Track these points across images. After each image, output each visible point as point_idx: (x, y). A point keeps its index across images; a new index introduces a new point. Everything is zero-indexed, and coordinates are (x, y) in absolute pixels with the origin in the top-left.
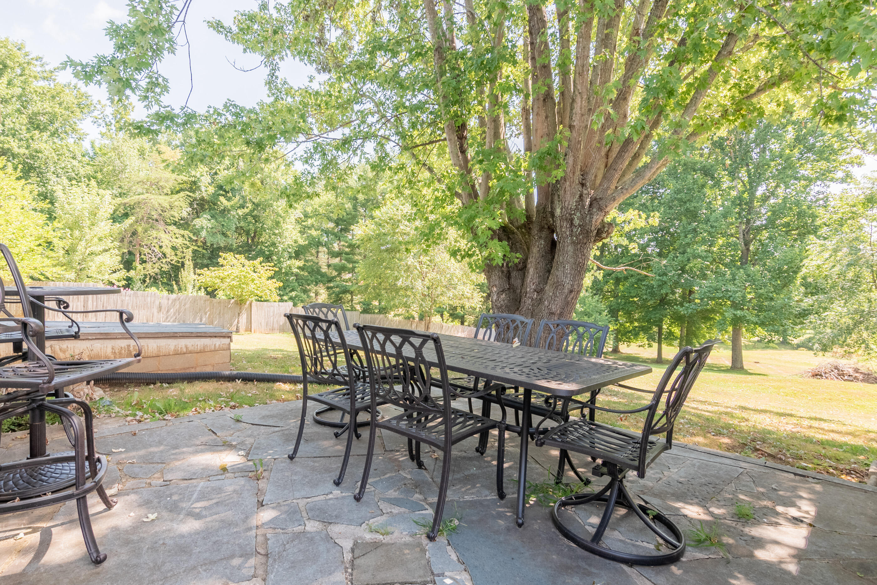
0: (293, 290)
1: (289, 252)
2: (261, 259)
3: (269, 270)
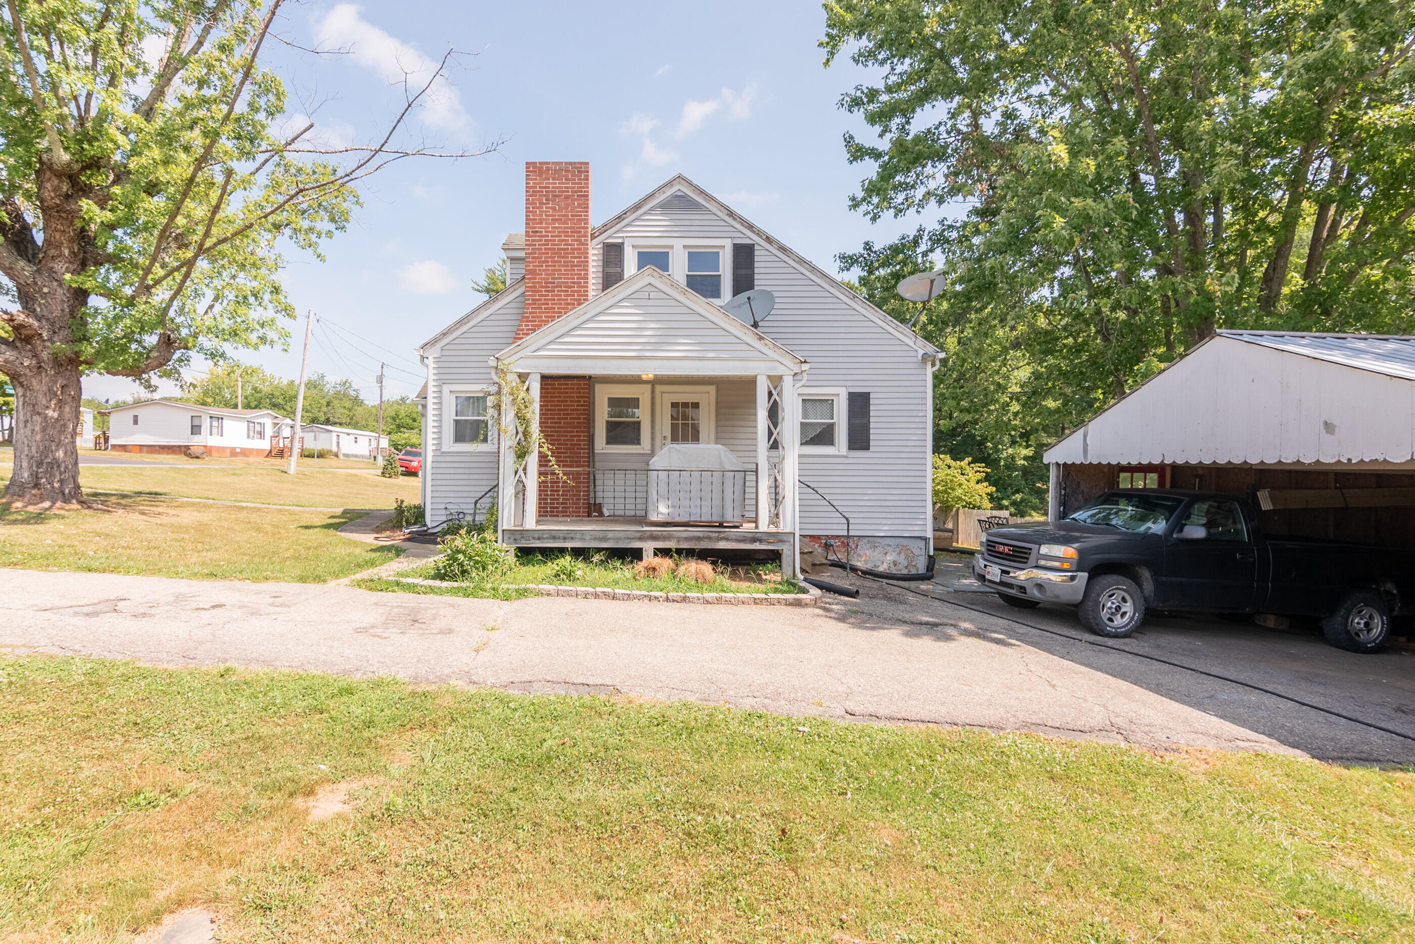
0: (1017, 491)
1: (1012, 436)
2: (970, 459)
3: (979, 472)
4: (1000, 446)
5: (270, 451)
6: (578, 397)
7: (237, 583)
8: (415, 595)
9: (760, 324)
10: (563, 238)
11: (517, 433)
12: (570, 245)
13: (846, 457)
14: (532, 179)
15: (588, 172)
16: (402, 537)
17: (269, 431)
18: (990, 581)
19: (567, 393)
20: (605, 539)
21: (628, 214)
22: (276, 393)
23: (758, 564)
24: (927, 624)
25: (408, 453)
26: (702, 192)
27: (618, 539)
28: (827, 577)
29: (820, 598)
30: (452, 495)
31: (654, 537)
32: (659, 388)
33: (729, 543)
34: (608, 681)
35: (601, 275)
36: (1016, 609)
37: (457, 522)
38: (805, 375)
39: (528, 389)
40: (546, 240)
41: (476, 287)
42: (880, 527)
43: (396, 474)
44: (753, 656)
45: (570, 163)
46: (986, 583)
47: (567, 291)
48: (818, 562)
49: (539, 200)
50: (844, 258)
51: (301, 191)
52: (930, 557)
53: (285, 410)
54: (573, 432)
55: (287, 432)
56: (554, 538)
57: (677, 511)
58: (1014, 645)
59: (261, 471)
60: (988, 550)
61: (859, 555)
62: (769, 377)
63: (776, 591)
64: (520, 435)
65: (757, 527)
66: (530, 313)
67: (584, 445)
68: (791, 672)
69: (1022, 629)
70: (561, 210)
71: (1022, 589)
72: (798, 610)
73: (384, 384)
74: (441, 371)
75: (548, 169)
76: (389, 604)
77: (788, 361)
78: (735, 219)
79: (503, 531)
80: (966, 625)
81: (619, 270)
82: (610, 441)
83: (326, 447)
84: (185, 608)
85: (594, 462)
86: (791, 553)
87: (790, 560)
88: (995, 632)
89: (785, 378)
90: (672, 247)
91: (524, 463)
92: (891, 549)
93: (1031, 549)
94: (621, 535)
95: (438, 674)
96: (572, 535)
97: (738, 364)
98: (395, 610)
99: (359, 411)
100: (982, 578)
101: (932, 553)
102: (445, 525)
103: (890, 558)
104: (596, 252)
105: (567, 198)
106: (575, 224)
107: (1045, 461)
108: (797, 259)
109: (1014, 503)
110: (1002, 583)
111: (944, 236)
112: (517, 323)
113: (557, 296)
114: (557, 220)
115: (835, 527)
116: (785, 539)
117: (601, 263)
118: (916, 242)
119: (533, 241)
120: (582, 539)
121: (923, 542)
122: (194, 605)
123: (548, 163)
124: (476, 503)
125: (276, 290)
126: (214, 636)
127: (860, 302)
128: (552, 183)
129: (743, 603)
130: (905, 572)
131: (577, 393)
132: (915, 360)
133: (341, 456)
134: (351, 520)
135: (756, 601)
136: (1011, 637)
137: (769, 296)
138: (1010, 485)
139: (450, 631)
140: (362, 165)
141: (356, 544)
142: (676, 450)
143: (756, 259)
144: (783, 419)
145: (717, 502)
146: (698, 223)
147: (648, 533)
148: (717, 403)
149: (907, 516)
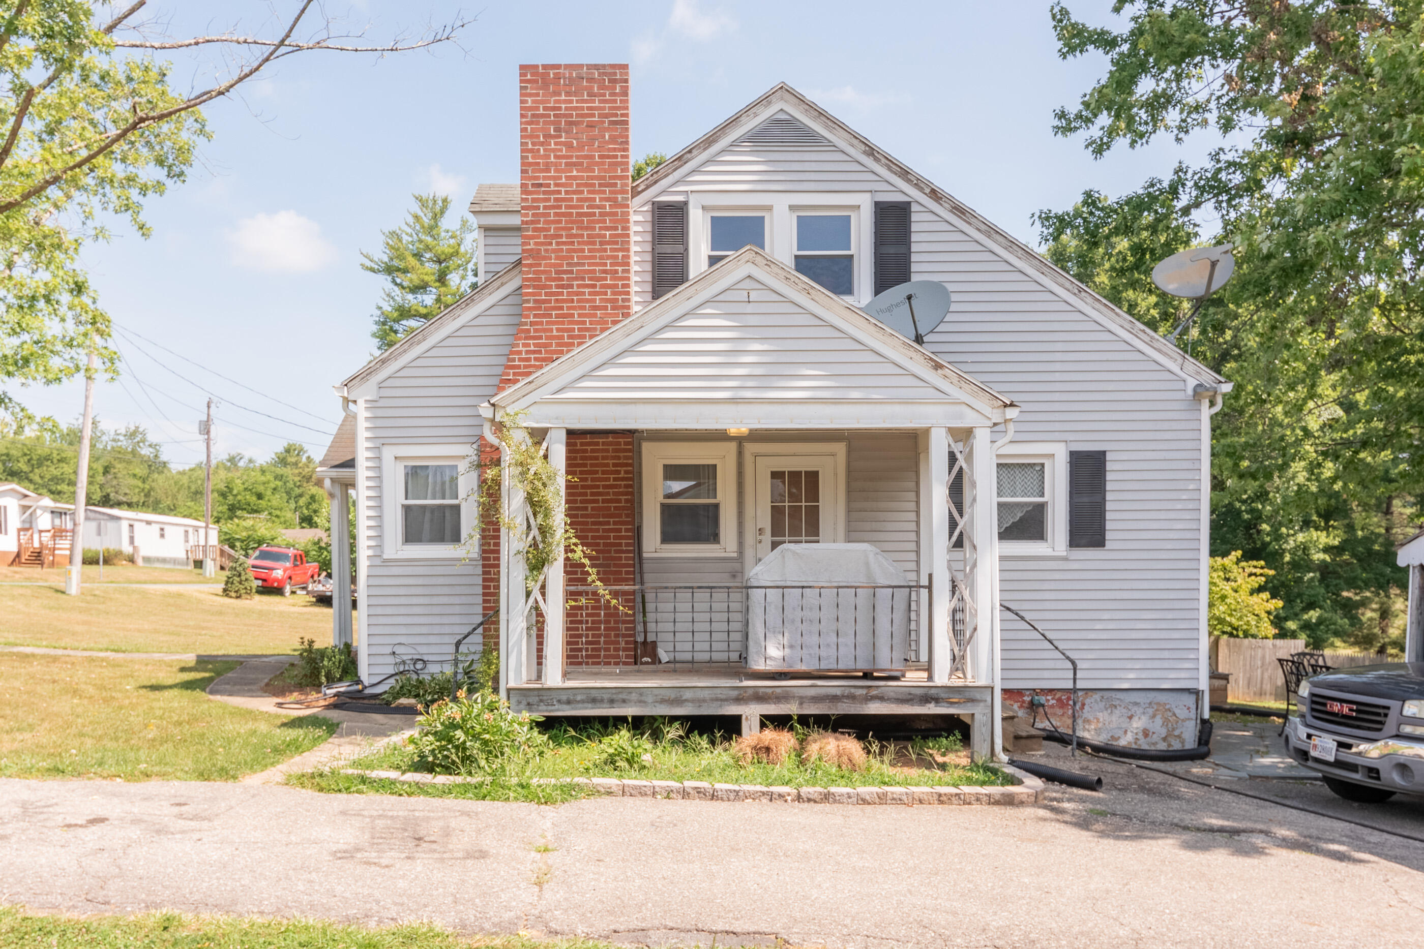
2: (1239, 553)
3: (1255, 575)
4: (1284, 530)
5: (18, 555)
6: (615, 465)
7: (99, 782)
8: (395, 797)
9: (925, 339)
10: (586, 195)
11: (529, 527)
12: (598, 207)
13: (1065, 559)
14: (530, 95)
15: (626, 81)
16: (322, 703)
17: (14, 520)
18: (1317, 760)
19: (596, 458)
20: (678, 702)
21: (695, 152)
22: (14, 452)
23: (925, 738)
24: (1221, 830)
25: (264, 555)
26: (821, 114)
27: (700, 702)
28: (1040, 755)
29: (1042, 792)
30: (403, 630)
31: (760, 697)
32: (750, 448)
33: (885, 704)
34: (763, 927)
35: (648, 257)
36: (1356, 805)
37: (415, 677)
38: (1011, 427)
39: (546, 457)
40: (556, 200)
41: (369, 264)
42: (1122, 675)
43: (249, 592)
44: (971, 886)
45: (596, 67)
46: (1310, 763)
47: (594, 286)
48: (1024, 734)
49: (542, 129)
50: (1048, 218)
51: (142, 120)
52: (1204, 722)
53: (31, 481)
54: (608, 523)
55: (44, 521)
56: (594, 701)
57: (798, 653)
58: (1361, 861)
59: (21, 591)
60: (1313, 710)
61: (1087, 721)
62: (952, 431)
63: (970, 781)
64: (535, 532)
65: (930, 678)
66: (532, 323)
67: (627, 545)
68: (1038, 909)
69: (1375, 837)
70: (581, 147)
71: (1373, 772)
72: (1010, 811)
73: (213, 434)
74: (379, 423)
75: (558, 77)
76: (366, 813)
77: (983, 404)
78: (877, 160)
79: (509, 691)
80: (1283, 832)
81: (680, 248)
82: (668, 537)
83: (113, 546)
84: (48, 824)
85: (641, 573)
86: (986, 719)
87: (986, 731)
88: (1333, 841)
89: (978, 433)
90: (769, 208)
91: (542, 577)
92: (1139, 711)
93: (1388, 708)
94: (706, 694)
95: (496, 920)
96: (624, 696)
97: (897, 409)
98: (380, 823)
99: (159, 481)
100: (1303, 755)
101: (1206, 715)
102: (392, 681)
103: (1138, 724)
104: (640, 218)
105: (591, 126)
106: (605, 171)
107: (1401, 562)
108: (983, 227)
109: (1306, 626)
110: (1338, 764)
111: (1220, 181)
112: (509, 340)
113: (577, 294)
114: (574, 164)
115: (1046, 674)
116: (978, 696)
117: (649, 238)
118: (1174, 190)
119: (534, 200)
120: (642, 702)
121: (1193, 698)
122: (59, 819)
123: (558, 66)
124: (458, 644)
125: (79, 289)
126: (119, 868)
127: (1089, 300)
128: (565, 102)
129: (921, 802)
130: (1162, 746)
131: (613, 458)
132: (1181, 395)
133: (140, 562)
134: (219, 674)
135: (941, 799)
136: (1359, 850)
137: (939, 292)
138: (1300, 595)
139: (482, 855)
140: (247, 76)
141: (250, 715)
142: (794, 553)
143: (914, 228)
144: (974, 500)
145: (864, 638)
146: (814, 166)
147: (750, 691)
148: (849, 471)
149: (1166, 654)
